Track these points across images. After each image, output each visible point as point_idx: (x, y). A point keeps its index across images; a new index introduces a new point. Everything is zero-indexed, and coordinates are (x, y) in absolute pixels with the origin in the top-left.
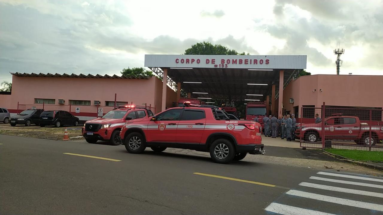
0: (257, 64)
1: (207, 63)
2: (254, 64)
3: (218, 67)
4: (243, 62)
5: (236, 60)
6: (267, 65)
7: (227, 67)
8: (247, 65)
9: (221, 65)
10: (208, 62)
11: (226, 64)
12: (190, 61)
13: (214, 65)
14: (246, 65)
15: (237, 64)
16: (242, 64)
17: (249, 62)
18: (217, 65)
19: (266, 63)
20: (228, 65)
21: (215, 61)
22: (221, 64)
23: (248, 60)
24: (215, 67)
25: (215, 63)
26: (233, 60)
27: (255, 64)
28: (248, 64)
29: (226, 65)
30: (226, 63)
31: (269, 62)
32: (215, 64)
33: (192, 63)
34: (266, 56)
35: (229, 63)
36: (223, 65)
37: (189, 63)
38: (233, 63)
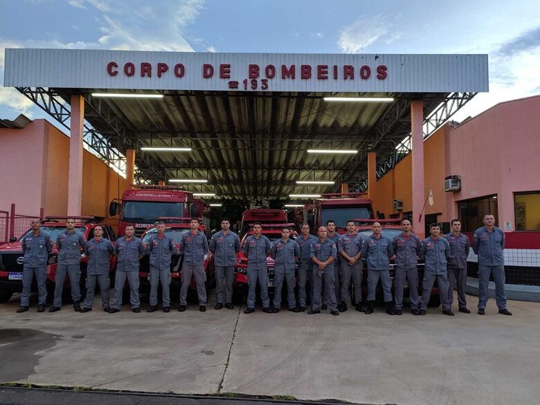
0: (352, 78)
1: (206, 76)
2: (345, 78)
3: (241, 88)
4: (314, 73)
5: (293, 67)
6: (381, 81)
7: (267, 87)
8: (326, 81)
9: (249, 81)
10: (209, 73)
11: (262, 80)
12: (154, 71)
13: (227, 81)
14: (321, 81)
15: (295, 80)
16: (308, 81)
17: (330, 74)
18: (237, 83)
19: (379, 78)
20: (270, 82)
21: (229, 72)
22: (247, 78)
23: (326, 67)
24: (230, 88)
25: (229, 77)
26: (284, 67)
27: (348, 81)
28: (326, 78)
29: (264, 82)
30: (262, 76)
31: (386, 71)
32: (231, 80)
33: (159, 76)
34: (377, 57)
35: (271, 77)
36: (254, 84)
37: (150, 76)
38: (283, 78)
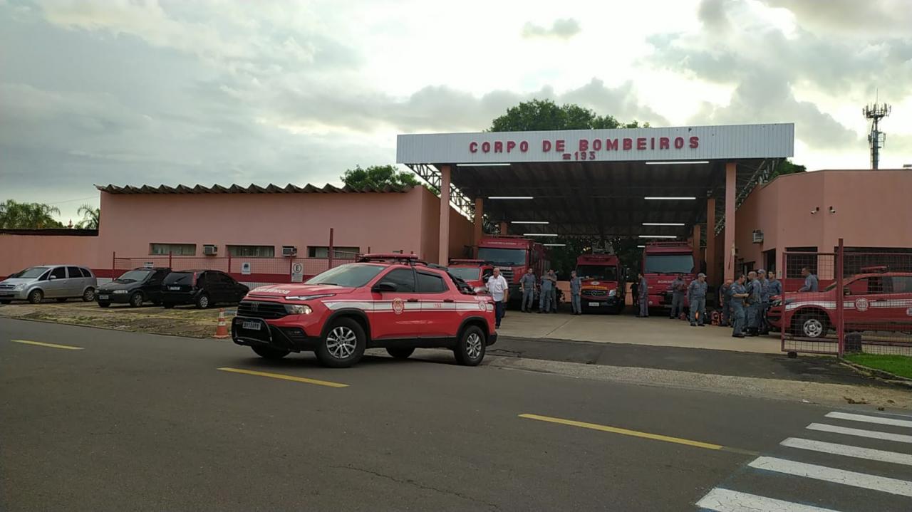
0: (668, 148)
1: (545, 150)
2: (661, 148)
3: (573, 159)
4: (634, 144)
5: (616, 140)
6: (694, 150)
7: (594, 157)
8: (644, 151)
9: (580, 153)
10: (547, 147)
11: (591, 152)
12: (505, 147)
13: (562, 154)
14: (640, 151)
15: (618, 151)
16: (630, 151)
17: (648, 146)
18: (570, 155)
19: (691, 146)
20: (596, 154)
21: (563, 146)
22: (578, 150)
23: (645, 139)
24: (564, 158)
25: (563, 150)
26: (609, 141)
27: (664, 150)
28: (645, 148)
29: (592, 153)
30: (590, 148)
31: (698, 142)
32: (565, 153)
33: (509, 151)
34: (690, 129)
35: (598, 149)
36: (584, 155)
37: (501, 151)
38: (608, 149)
